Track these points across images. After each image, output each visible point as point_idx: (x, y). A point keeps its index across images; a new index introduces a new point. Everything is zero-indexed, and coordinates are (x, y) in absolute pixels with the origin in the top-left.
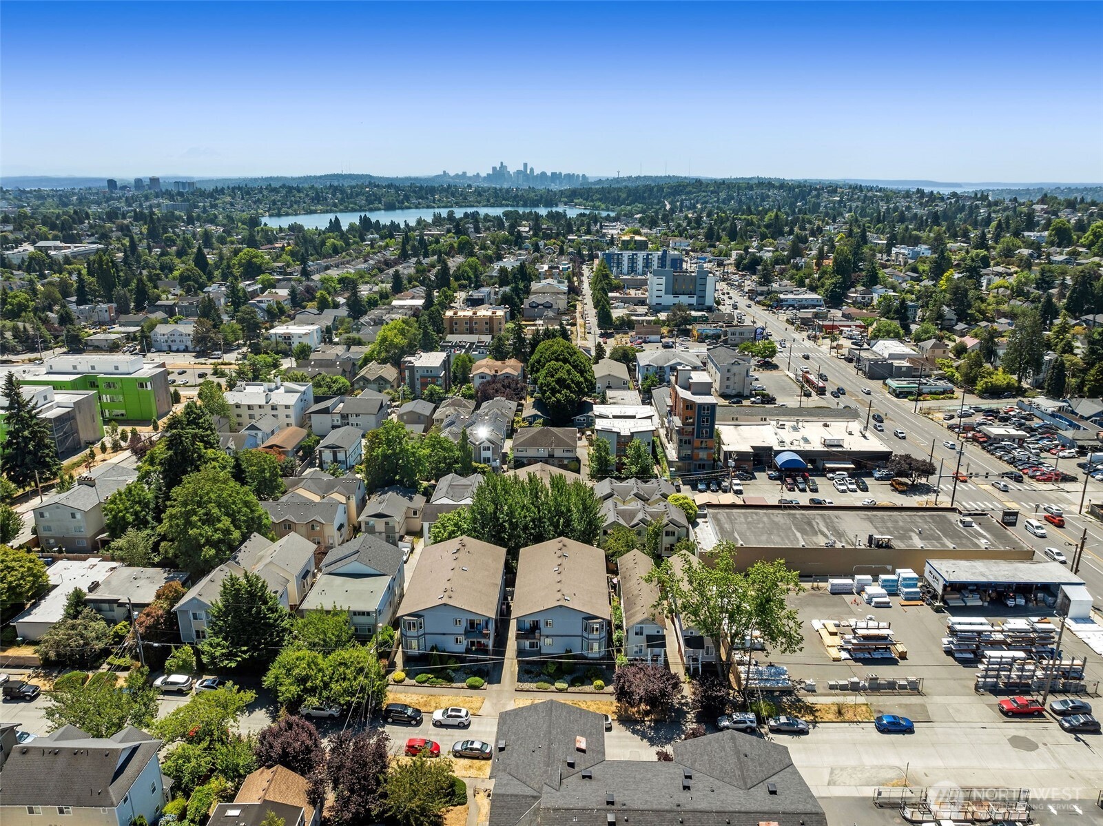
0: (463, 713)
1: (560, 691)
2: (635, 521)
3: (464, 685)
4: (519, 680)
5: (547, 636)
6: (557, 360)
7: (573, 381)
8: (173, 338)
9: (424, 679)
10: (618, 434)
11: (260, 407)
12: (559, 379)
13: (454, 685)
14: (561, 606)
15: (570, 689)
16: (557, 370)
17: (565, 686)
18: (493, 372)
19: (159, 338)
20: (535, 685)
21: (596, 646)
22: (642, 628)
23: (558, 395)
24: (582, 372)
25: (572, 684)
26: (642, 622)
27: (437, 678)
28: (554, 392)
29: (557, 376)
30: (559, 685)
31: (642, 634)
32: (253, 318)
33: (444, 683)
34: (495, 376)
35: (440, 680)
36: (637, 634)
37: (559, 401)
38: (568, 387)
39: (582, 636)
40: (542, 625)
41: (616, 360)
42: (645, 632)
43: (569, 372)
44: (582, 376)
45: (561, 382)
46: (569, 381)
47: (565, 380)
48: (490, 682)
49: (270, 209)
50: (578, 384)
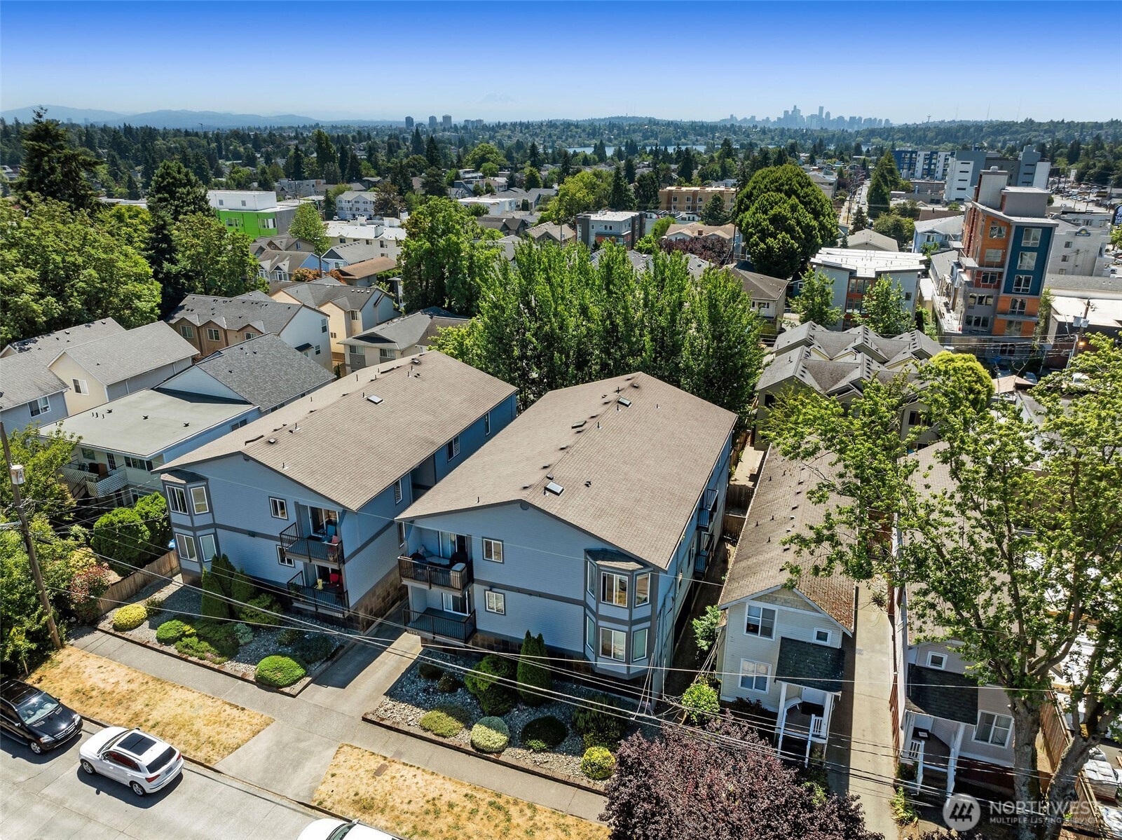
0: (146, 758)
1: (480, 752)
2: (843, 383)
3: (251, 671)
4: (392, 693)
5: (492, 587)
6: (779, 190)
7: (799, 223)
8: (357, 205)
9: (172, 634)
10: (852, 273)
11: (368, 242)
12: (775, 215)
13: (229, 666)
14: (524, 505)
15: (509, 755)
16: (773, 204)
17: (498, 739)
18: (696, 234)
19: (344, 205)
20: (421, 714)
21: (619, 642)
22: (769, 614)
23: (770, 240)
24: (817, 214)
25: (520, 738)
26: (768, 596)
27: (201, 638)
28: (764, 235)
29: (772, 212)
30: (483, 734)
31: (767, 632)
32: (437, 181)
33: (211, 656)
34: (697, 238)
35: (205, 644)
36: (752, 629)
37: (770, 249)
38: (790, 230)
39: (584, 604)
40: (476, 551)
41: (883, 233)
42: (779, 630)
43: (794, 209)
44: (816, 218)
45: (778, 221)
46: (793, 222)
47: (786, 219)
48: (320, 680)
49: (544, 141)
50: (808, 229)
